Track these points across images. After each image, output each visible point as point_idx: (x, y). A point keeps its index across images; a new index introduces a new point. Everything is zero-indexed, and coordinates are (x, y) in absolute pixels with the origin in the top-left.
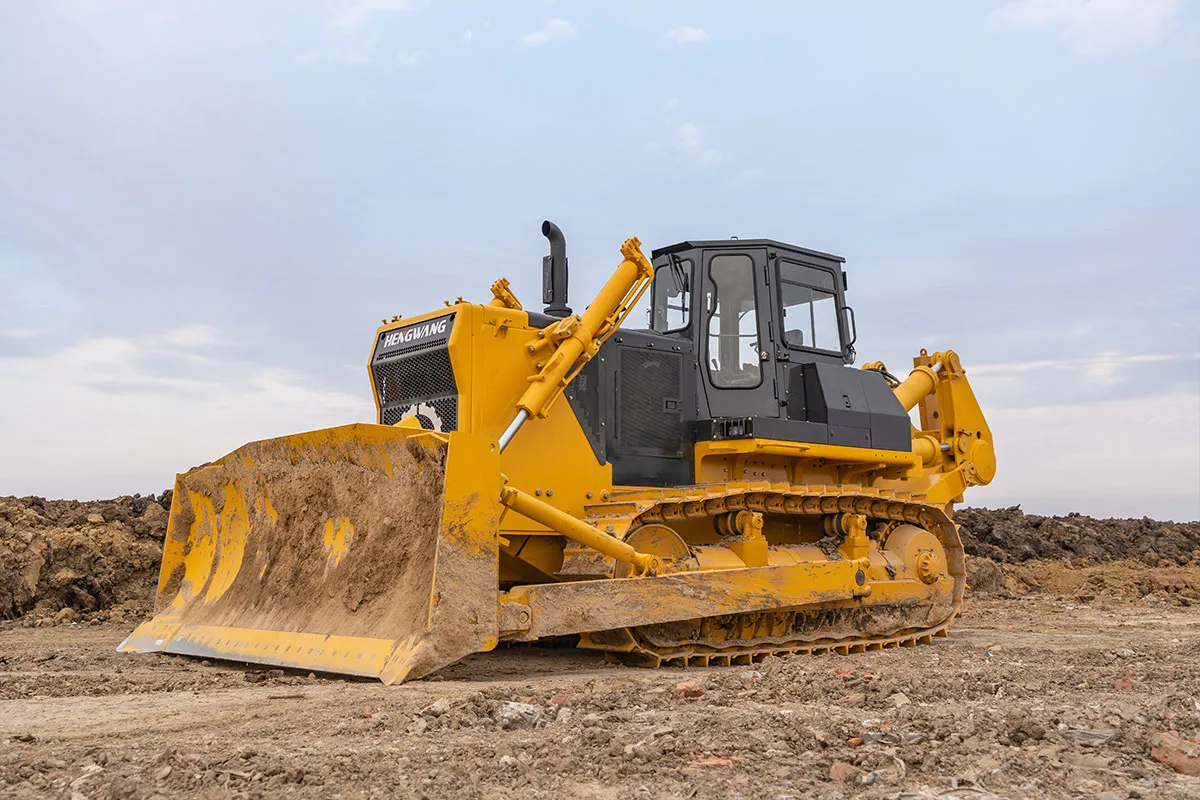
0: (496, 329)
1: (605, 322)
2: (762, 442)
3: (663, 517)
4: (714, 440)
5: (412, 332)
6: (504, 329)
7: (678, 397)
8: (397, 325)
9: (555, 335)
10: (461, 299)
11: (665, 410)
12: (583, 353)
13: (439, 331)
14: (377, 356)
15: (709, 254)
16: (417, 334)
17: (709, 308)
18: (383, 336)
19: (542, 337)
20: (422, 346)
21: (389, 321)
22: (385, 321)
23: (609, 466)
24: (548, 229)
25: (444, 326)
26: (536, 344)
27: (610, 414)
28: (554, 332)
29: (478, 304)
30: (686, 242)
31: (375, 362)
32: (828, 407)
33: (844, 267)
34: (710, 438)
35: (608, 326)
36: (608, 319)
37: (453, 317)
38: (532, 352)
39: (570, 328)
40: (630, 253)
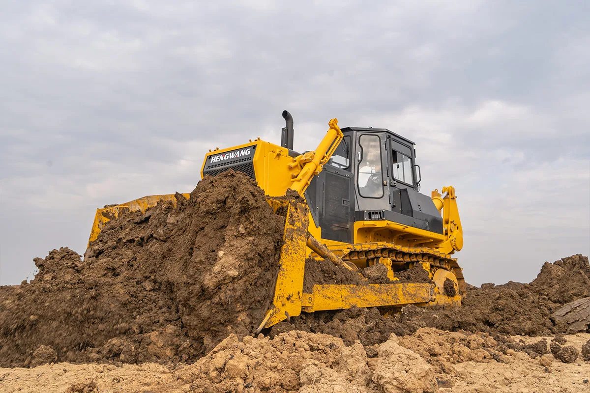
0: (275, 155)
1: (324, 157)
2: (389, 222)
3: (350, 258)
4: (365, 220)
5: (229, 155)
6: (279, 155)
7: (348, 199)
8: (217, 152)
9: (302, 160)
10: (259, 138)
11: (343, 204)
12: (315, 170)
13: (246, 154)
14: (206, 167)
15: (359, 134)
16: (232, 156)
17: (359, 159)
18: (210, 157)
19: (295, 161)
20: (236, 162)
21: (212, 151)
22: (210, 151)
23: (320, 228)
24: (286, 114)
25: (249, 152)
26: (293, 165)
27: (321, 203)
28: (301, 159)
29: (267, 141)
30: (349, 127)
31: (205, 170)
32: (413, 209)
33: (415, 147)
34: (363, 220)
35: (326, 158)
36: (326, 155)
37: (254, 147)
38: (291, 168)
39: (311, 157)
40: (334, 125)
